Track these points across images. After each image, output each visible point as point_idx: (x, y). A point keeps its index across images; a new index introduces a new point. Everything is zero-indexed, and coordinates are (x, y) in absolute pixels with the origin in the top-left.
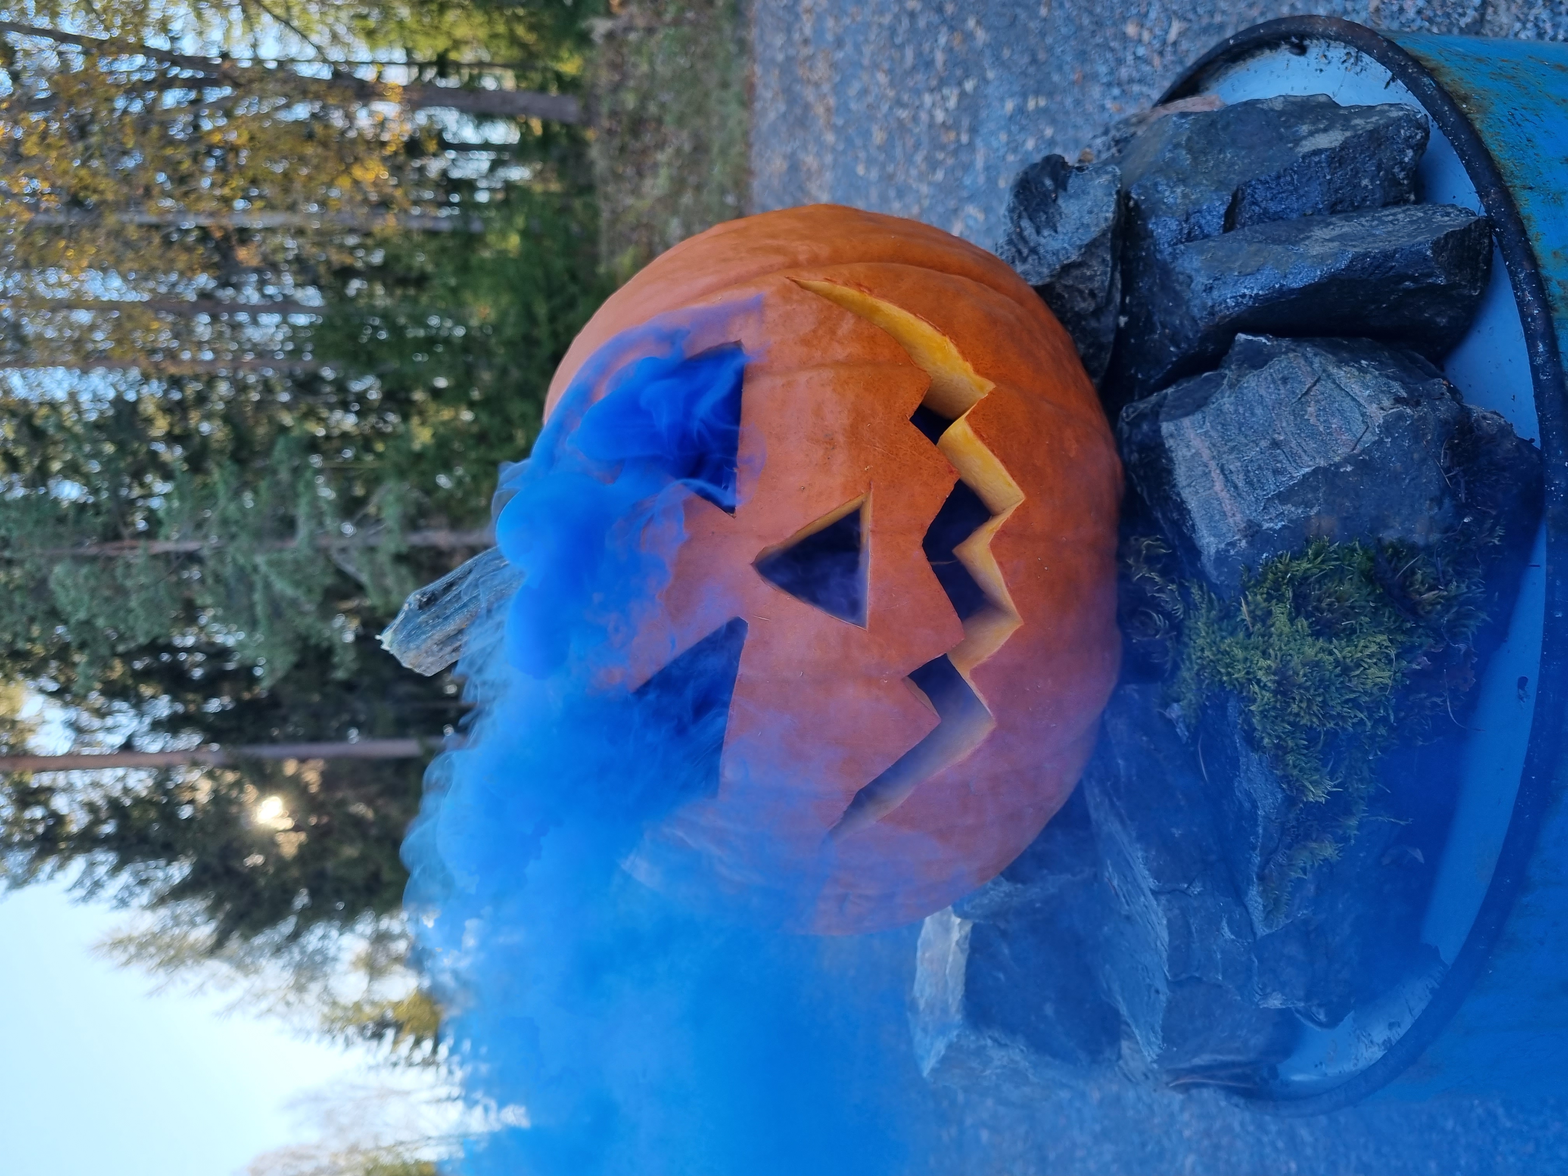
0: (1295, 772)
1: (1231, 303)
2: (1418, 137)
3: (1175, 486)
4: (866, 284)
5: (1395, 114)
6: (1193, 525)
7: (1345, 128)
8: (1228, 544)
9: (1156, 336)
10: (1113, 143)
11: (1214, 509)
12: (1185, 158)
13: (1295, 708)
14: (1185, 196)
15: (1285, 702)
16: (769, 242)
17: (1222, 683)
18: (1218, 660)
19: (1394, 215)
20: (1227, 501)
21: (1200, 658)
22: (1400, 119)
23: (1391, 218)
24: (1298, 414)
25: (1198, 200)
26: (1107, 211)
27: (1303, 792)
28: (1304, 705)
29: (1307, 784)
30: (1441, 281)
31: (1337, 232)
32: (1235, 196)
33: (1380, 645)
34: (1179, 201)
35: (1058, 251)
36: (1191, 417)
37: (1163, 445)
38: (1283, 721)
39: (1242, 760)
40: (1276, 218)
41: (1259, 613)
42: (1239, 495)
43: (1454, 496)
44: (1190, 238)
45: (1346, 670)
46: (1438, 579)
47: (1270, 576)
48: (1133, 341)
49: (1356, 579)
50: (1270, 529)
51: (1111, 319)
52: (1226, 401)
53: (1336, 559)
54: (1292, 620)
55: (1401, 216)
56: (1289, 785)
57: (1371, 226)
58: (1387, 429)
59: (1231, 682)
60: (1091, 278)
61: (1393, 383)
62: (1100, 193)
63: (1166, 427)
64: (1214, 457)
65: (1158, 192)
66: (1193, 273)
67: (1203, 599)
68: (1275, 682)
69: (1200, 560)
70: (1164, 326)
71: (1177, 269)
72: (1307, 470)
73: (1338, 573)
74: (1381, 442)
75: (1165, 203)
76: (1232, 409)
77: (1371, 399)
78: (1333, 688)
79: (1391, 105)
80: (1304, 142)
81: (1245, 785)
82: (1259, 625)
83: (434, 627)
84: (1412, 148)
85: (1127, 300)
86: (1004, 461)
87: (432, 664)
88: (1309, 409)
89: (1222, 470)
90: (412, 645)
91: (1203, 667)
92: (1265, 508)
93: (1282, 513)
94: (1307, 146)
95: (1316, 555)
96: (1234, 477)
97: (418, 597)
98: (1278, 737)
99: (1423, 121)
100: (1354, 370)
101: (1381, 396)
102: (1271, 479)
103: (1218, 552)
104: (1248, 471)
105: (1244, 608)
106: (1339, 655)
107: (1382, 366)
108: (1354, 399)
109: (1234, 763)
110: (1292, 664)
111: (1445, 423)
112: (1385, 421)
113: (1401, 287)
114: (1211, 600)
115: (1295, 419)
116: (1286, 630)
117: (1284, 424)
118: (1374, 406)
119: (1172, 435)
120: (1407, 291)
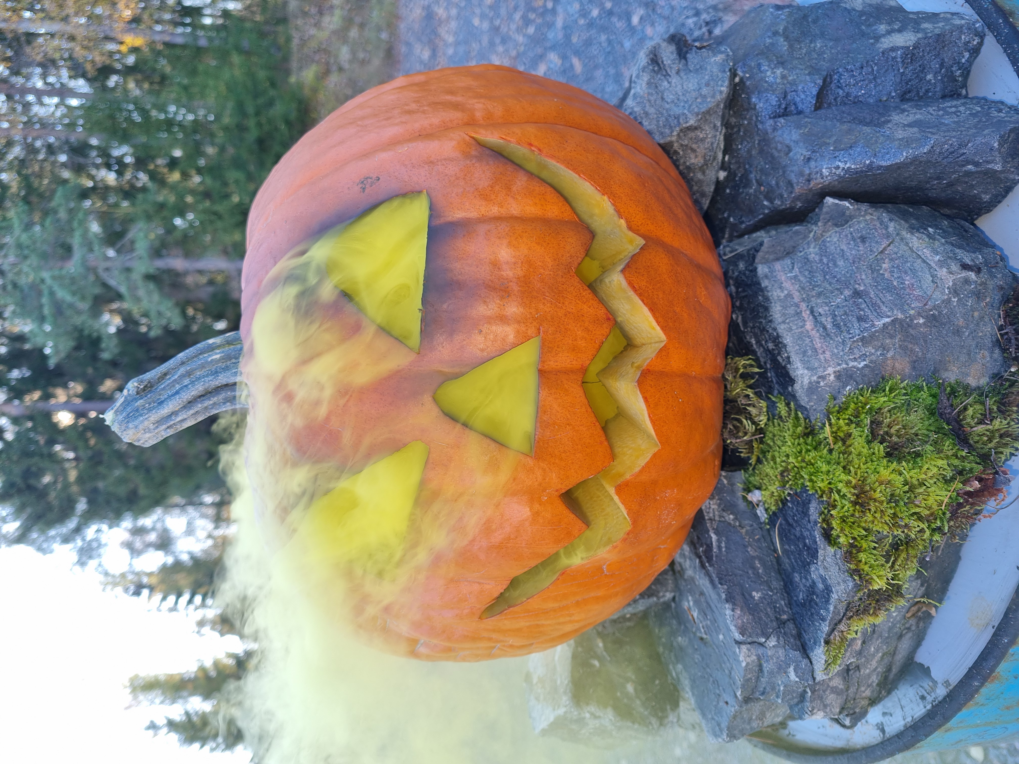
0: (866, 568)
1: (825, 172)
2: (975, 43)
3: (771, 321)
4: (535, 143)
5: (958, 22)
6: (788, 358)
7: (917, 30)
8: (819, 377)
9: (751, 191)
10: (704, 24)
11: (806, 345)
12: (783, 45)
13: (869, 517)
14: (783, 77)
15: (862, 512)
16: (449, 98)
17: (804, 486)
18: (802, 467)
19: (955, 106)
20: (818, 340)
21: (784, 461)
22: (962, 26)
23: (953, 109)
24: (874, 269)
25: (794, 80)
26: (722, 86)
27: (870, 583)
28: (878, 515)
29: (875, 577)
30: (998, 167)
31: (911, 118)
32: (824, 81)
33: (939, 468)
34: (778, 81)
35: (679, 116)
36: (781, 262)
37: (759, 284)
38: (859, 526)
39: (821, 552)
40: (857, 102)
41: (841, 435)
42: (828, 335)
43: (1004, 350)
44: (785, 113)
45: (912, 489)
46: (985, 415)
47: (852, 406)
48: (728, 191)
49: (920, 412)
50: (854, 367)
51: (714, 173)
52: (812, 251)
53: (905, 394)
54: (869, 442)
55: (962, 109)
56: (860, 578)
57: (938, 115)
58: (955, 292)
59: (813, 487)
60: (703, 140)
61: (957, 251)
62: (715, 69)
63: (762, 269)
64: (803, 300)
65: (761, 72)
66: (792, 144)
67: (789, 414)
68: (854, 494)
69: (792, 386)
70: (760, 184)
71: (777, 139)
72: (888, 320)
73: (908, 407)
74: (949, 301)
75: (766, 82)
76: (817, 258)
77: (941, 264)
78: (902, 503)
79: (953, 14)
80: (883, 40)
81: (822, 572)
82: (840, 444)
83: (150, 410)
84: (969, 51)
85: (727, 158)
86: (651, 310)
87: (149, 438)
88: (884, 265)
89: (812, 312)
90: (131, 425)
91: (786, 470)
92: (850, 349)
93: (865, 354)
94: (886, 43)
95: (891, 391)
96: (823, 319)
97: (136, 384)
98: (854, 538)
99: (980, 30)
100: (924, 236)
101: (949, 261)
102: (856, 325)
103: (810, 383)
104: (836, 315)
105: (827, 428)
106: (908, 476)
107: (945, 234)
108: (924, 261)
109: (814, 553)
110: (869, 481)
111: (1001, 288)
112: (954, 284)
113: (964, 169)
114: (797, 418)
115: (873, 272)
116: (865, 451)
117: (863, 277)
118: (945, 270)
119: (766, 277)
120: (968, 174)
